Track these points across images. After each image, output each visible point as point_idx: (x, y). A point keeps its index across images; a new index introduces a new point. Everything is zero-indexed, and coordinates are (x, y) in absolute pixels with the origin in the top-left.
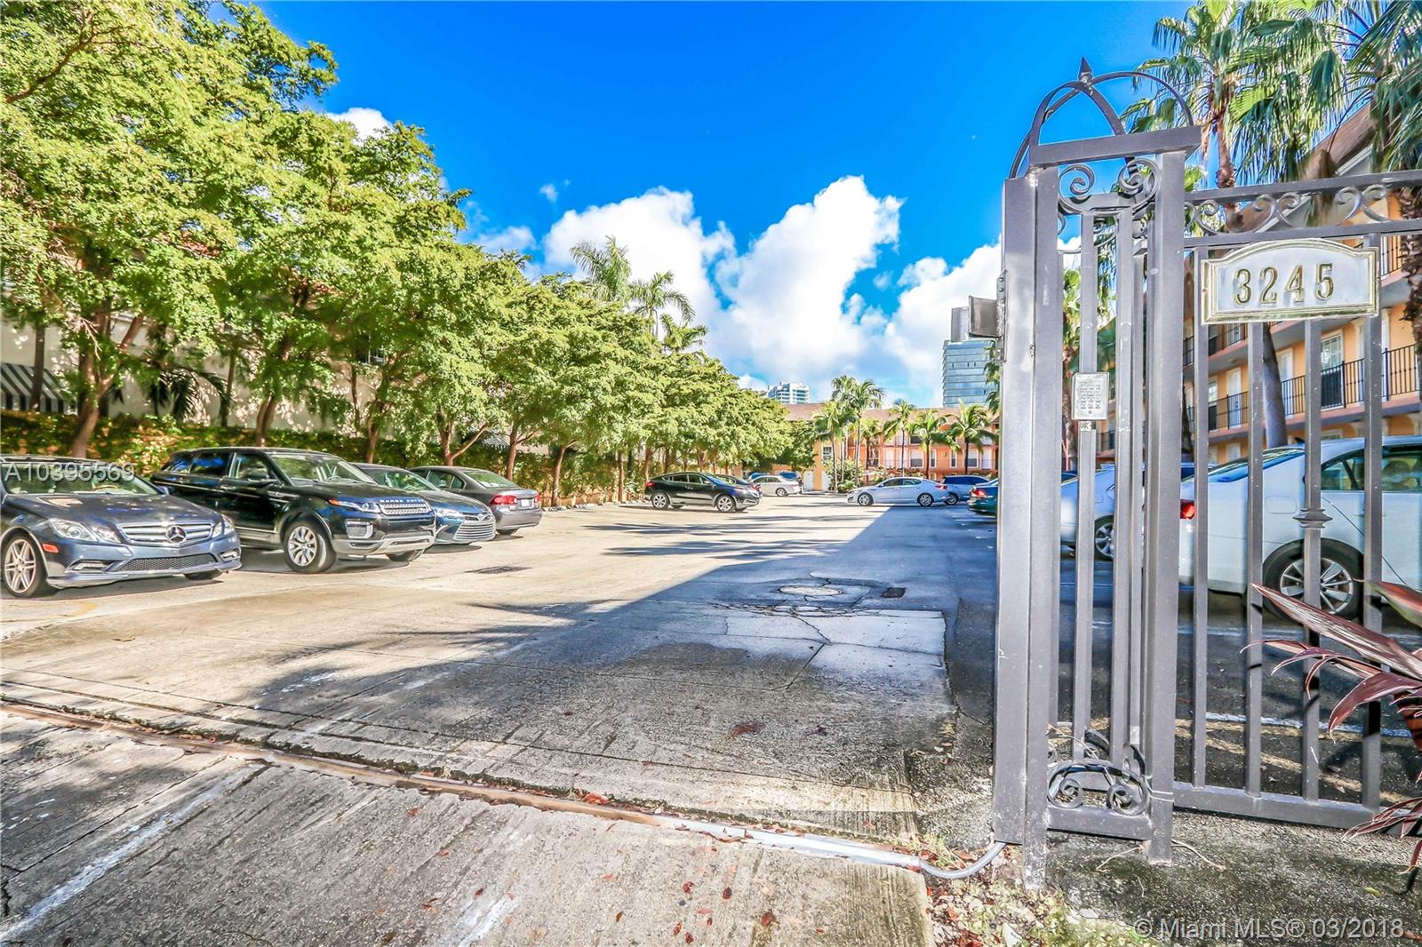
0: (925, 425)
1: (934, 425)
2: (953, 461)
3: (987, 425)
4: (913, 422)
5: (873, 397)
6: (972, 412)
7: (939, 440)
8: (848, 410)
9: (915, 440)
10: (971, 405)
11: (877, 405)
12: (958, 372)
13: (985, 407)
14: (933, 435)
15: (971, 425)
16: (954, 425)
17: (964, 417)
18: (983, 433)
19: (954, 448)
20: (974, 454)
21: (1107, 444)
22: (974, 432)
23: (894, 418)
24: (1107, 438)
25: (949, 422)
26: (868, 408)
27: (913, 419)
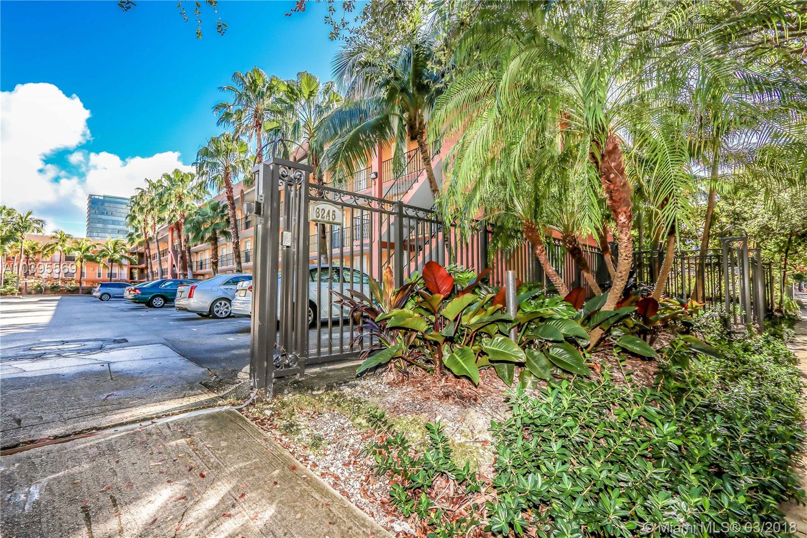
0: (80, 249)
1: (87, 249)
2: (99, 274)
3: (126, 252)
4: (70, 246)
5: (36, 225)
6: (116, 243)
7: (91, 259)
8: (10, 232)
9: (70, 259)
10: (116, 239)
11: (39, 231)
12: (99, 216)
13: (126, 241)
14: (86, 256)
15: (115, 251)
16: (103, 251)
17: (110, 246)
18: (122, 257)
19: (102, 265)
20: (116, 270)
21: (199, 267)
22: (117, 256)
23: (53, 241)
24: (199, 264)
25: (99, 248)
26: (29, 232)
27: (68, 245)
